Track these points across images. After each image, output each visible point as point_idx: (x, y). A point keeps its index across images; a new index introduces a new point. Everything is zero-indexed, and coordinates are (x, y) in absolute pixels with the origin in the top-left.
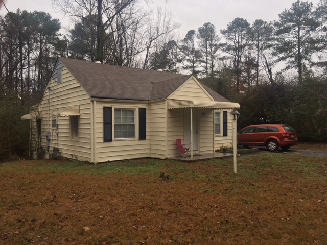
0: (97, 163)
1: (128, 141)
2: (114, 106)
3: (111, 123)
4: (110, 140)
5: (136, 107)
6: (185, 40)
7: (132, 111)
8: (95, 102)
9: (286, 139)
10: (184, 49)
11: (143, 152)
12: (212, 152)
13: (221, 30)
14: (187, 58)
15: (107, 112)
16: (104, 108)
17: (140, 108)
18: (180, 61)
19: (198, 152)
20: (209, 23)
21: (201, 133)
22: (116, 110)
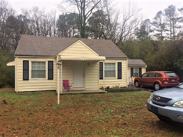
0: (18, 92)
1: (40, 80)
2: (30, 60)
3: (28, 70)
4: (28, 79)
5: (47, 60)
6: (156, 18)
7: (44, 63)
8: (17, 58)
9: (167, 82)
10: (154, 23)
11: (51, 87)
12: (97, 89)
13: (178, 9)
14: (157, 29)
15: (26, 63)
16: (24, 61)
17: (48, 61)
18: (151, 31)
19: (84, 88)
20: (172, 6)
21: (87, 76)
22: (33, 62)
